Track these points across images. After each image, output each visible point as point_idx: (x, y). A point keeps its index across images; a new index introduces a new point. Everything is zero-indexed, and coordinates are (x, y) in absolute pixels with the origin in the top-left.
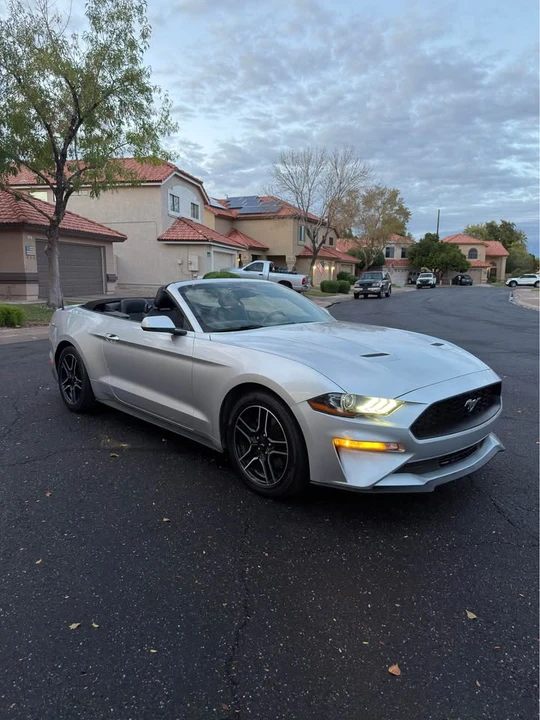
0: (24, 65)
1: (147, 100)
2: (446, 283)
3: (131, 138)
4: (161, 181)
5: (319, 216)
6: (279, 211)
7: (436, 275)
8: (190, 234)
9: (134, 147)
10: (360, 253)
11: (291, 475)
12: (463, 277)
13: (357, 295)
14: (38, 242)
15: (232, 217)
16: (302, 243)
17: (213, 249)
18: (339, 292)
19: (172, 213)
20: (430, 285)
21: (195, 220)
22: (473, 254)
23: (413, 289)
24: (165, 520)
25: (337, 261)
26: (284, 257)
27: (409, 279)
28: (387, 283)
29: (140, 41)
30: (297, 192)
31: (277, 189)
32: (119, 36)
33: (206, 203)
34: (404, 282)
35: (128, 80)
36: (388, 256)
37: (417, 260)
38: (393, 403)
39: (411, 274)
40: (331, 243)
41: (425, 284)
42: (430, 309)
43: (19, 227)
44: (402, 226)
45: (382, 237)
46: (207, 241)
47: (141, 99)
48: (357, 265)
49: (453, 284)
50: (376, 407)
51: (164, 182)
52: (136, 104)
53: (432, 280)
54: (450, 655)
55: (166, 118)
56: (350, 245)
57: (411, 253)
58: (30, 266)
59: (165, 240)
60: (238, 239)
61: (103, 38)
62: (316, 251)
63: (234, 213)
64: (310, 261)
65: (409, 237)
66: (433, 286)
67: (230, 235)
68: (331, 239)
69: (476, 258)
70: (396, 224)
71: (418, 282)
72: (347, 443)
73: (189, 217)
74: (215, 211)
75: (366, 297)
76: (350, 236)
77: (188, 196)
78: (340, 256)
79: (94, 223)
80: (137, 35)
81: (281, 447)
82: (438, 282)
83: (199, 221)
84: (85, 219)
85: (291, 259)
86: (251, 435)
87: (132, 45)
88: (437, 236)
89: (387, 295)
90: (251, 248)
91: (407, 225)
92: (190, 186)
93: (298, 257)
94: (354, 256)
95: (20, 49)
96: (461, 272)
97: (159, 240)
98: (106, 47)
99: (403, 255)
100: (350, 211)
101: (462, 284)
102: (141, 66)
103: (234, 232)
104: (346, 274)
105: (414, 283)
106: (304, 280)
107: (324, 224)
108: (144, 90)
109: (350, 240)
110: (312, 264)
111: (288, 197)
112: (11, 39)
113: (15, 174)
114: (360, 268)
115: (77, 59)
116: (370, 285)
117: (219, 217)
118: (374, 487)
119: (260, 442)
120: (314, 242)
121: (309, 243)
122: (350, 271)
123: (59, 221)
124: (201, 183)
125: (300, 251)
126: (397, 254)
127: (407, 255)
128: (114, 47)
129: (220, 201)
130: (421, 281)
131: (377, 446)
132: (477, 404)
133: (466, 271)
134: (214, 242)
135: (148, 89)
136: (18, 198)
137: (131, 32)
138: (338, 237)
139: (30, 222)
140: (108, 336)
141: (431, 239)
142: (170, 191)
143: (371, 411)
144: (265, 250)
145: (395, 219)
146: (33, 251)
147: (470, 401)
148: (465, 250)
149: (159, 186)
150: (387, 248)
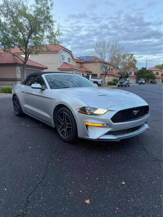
0: (15, 15)
1: (52, 24)
2: (148, 83)
3: (48, 37)
4: (59, 51)
5: (108, 61)
6: (95, 61)
7: (145, 80)
8: (67, 67)
9: (48, 40)
10: (121, 73)
11: (72, 135)
12: (154, 81)
13: (119, 86)
14: (21, 69)
15: (81, 62)
16: (102, 70)
17: (74, 72)
18: (113, 85)
19: (62, 61)
20: (143, 83)
21: (69, 63)
22: (157, 74)
23: (138, 84)
24: (30, 148)
25: (113, 76)
26: (97, 74)
27: (137, 81)
28: (129, 82)
29: (50, 7)
30: (101, 54)
31: (95, 53)
32: (44, 5)
33: (73, 58)
34: (135, 82)
35: (46, 18)
36: (130, 74)
37: (139, 75)
38: (106, 111)
39: (137, 80)
40: (112, 70)
41: (141, 83)
42: (141, 90)
43: (15, 65)
44: (134, 65)
45: (128, 68)
46: (72, 69)
47: (50, 24)
48: (120, 77)
49: (151, 83)
50: (100, 112)
51: (60, 51)
52: (49, 26)
53: (144, 82)
54: (110, 197)
55: (59, 31)
56: (118, 71)
57: (137, 74)
58: (19, 76)
59: (60, 69)
60: (83, 69)
61: (39, 6)
62: (106, 72)
63: (82, 61)
64: (105, 75)
65: (137, 68)
66: (144, 84)
67: (80, 68)
68: (112, 69)
69: (158, 75)
70: (133, 64)
71: (139, 82)
72: (90, 124)
73: (67, 62)
74: (76, 60)
75: (122, 86)
76: (118, 68)
77: (67, 56)
78: (114, 74)
79: (38, 64)
80: (49, 5)
81: (70, 126)
82: (146, 82)
83: (70, 63)
84: (36, 63)
85: (99, 75)
86: (62, 121)
87: (48, 8)
88: (146, 68)
89: (129, 86)
90: (86, 72)
91: (136, 65)
92: (68, 53)
93: (101, 74)
94: (119, 74)
95: (14, 10)
96: (153, 79)
97: (58, 69)
98: (40, 9)
99: (135, 74)
100: (118, 60)
101: (153, 83)
102: (50, 14)
103: (82, 67)
104: (116, 80)
105: (138, 83)
106: (102, 81)
107: (109, 64)
108: (51, 21)
109: (118, 69)
110: (105, 77)
111: (98, 56)
112: (11, 7)
113: (13, 48)
114: (121, 78)
115: (32, 13)
116: (123, 83)
117: (77, 62)
118: (98, 139)
119: (64, 124)
120: (106, 70)
121: (104, 70)
122: (118, 79)
123: (26, 62)
124: (71, 52)
125: (102, 73)
126: (133, 74)
127: (136, 74)
128: (42, 9)
129: (78, 58)
130: (140, 82)
131: (99, 125)
132: (138, 112)
133: (155, 79)
134: (74, 69)
135: (52, 22)
136: (14, 55)
137: (47, 4)
138: (114, 68)
139: (18, 63)
140: (25, 92)
141: (144, 69)
142: (62, 54)
143: (98, 113)
144: (91, 72)
145: (132, 62)
146: (19, 72)
147: (135, 111)
148: (155, 73)
149: (58, 53)
150: (130, 72)
